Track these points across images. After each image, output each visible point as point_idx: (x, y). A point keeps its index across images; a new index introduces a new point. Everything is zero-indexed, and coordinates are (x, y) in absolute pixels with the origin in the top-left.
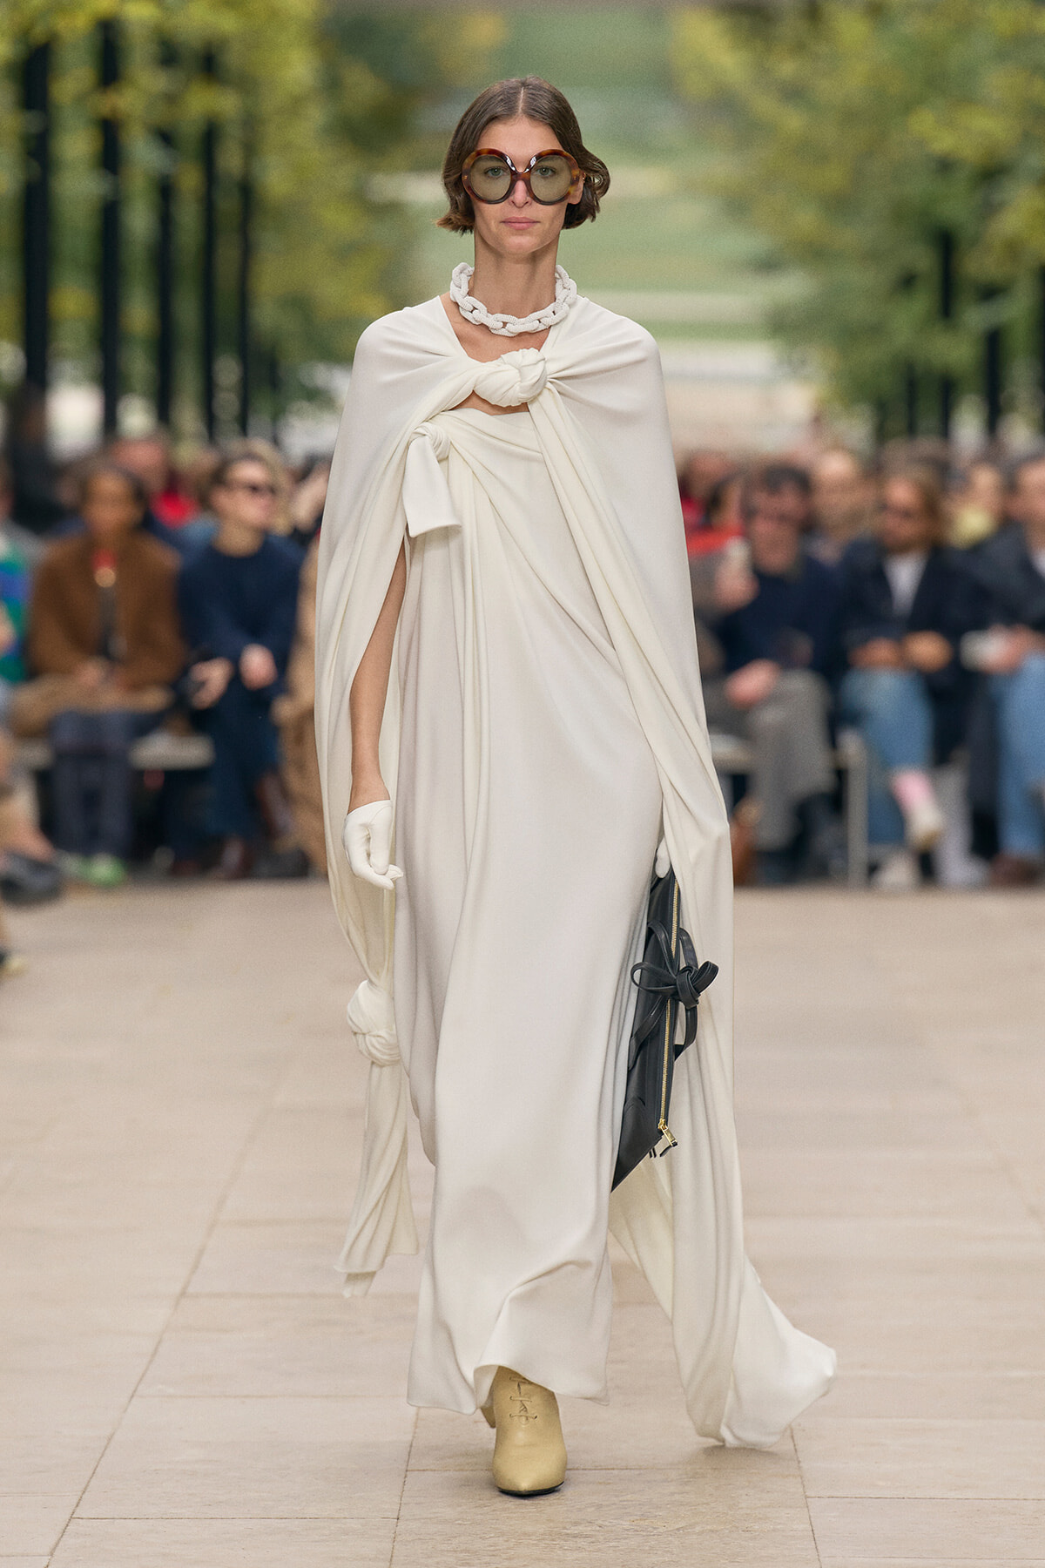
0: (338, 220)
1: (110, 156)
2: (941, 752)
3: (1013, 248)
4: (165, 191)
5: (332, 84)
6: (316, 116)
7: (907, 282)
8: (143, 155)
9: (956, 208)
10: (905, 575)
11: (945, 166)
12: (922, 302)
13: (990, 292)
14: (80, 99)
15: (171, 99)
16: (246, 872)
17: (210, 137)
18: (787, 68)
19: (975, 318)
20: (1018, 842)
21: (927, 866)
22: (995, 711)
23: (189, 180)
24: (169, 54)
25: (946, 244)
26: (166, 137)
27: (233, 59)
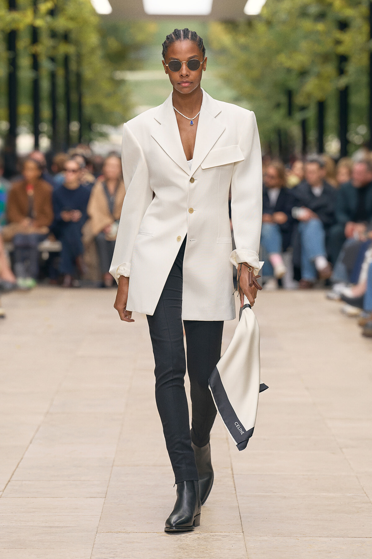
0: (106, 86)
1: (35, 65)
2: (285, 248)
3: (309, 96)
4: (53, 76)
5: (103, 44)
6: (99, 53)
7: (278, 106)
8: (46, 65)
9: (293, 84)
10: (274, 195)
11: (289, 70)
12: (283, 111)
13: (303, 108)
14: (25, 48)
15: (54, 48)
16: (71, 286)
17: (67, 59)
18: (242, 40)
19: (298, 116)
20: (307, 276)
21: (280, 283)
22: (300, 236)
23: (60, 73)
24: (54, 34)
25: (290, 94)
26: (52, 59)
27: (73, 36)
